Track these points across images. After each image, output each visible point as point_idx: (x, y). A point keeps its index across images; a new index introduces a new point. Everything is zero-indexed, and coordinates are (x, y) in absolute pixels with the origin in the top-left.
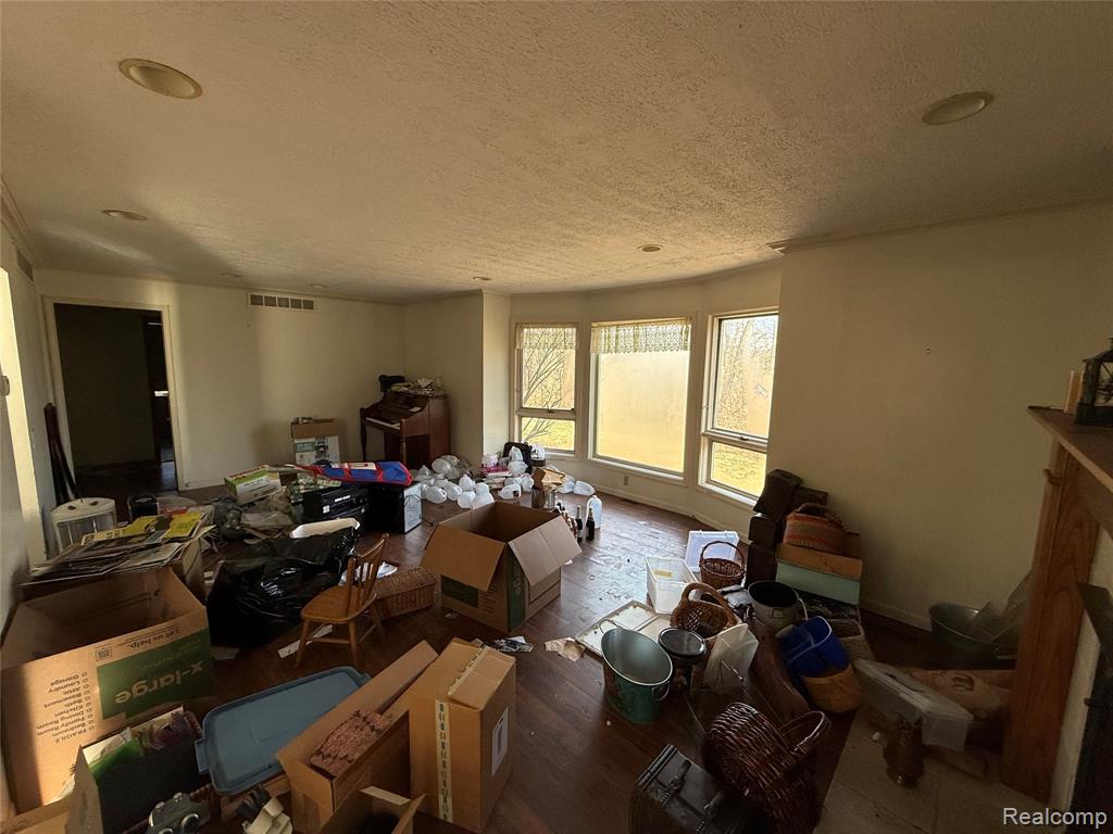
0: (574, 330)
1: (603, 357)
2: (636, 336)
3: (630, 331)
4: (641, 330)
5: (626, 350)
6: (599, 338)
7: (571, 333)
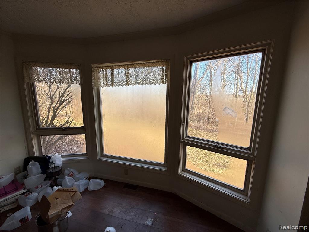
0: (78, 70)
1: (103, 90)
2: (127, 74)
3: (122, 71)
4: (131, 70)
5: (120, 84)
6: (98, 76)
7: (76, 73)
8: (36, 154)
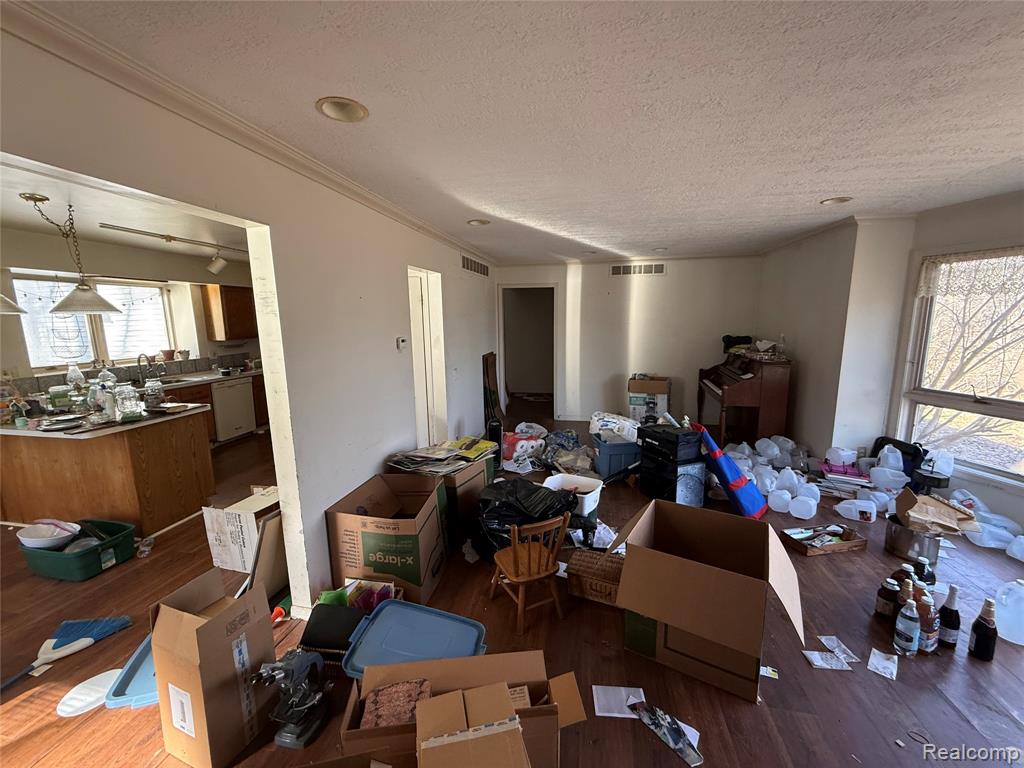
8: (900, 436)
